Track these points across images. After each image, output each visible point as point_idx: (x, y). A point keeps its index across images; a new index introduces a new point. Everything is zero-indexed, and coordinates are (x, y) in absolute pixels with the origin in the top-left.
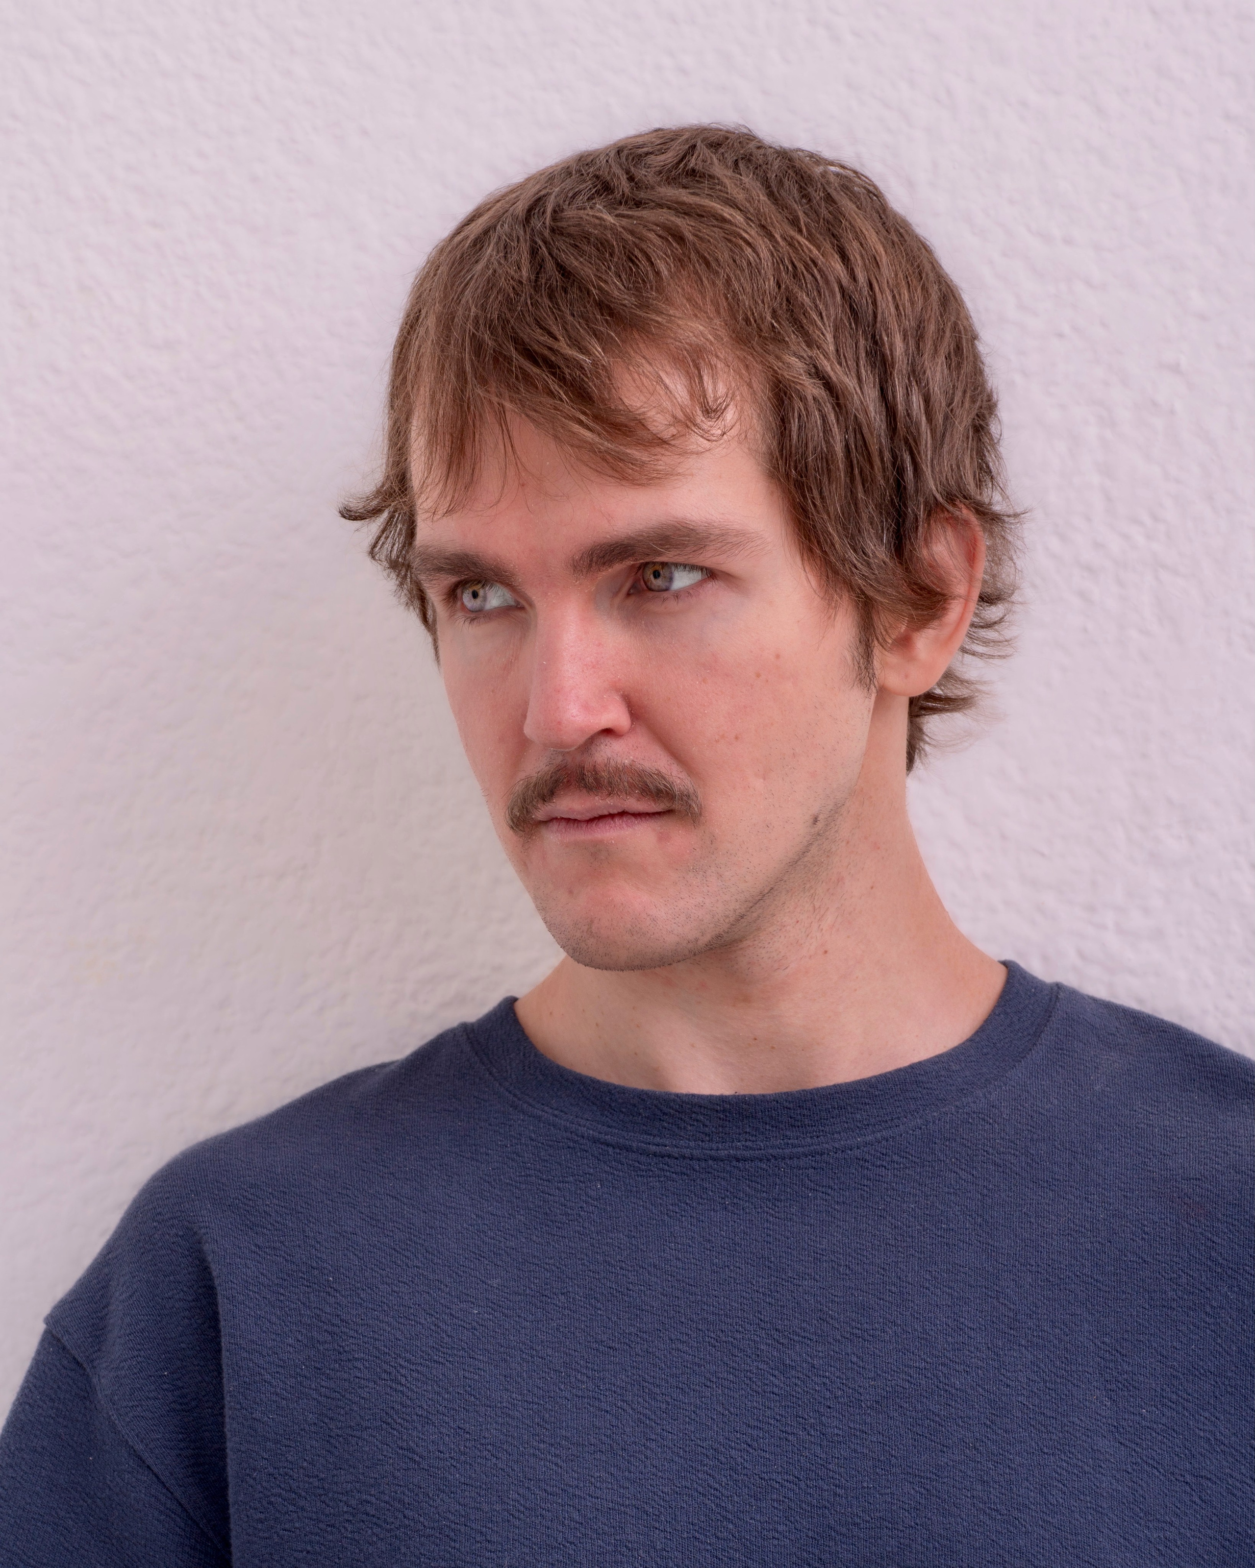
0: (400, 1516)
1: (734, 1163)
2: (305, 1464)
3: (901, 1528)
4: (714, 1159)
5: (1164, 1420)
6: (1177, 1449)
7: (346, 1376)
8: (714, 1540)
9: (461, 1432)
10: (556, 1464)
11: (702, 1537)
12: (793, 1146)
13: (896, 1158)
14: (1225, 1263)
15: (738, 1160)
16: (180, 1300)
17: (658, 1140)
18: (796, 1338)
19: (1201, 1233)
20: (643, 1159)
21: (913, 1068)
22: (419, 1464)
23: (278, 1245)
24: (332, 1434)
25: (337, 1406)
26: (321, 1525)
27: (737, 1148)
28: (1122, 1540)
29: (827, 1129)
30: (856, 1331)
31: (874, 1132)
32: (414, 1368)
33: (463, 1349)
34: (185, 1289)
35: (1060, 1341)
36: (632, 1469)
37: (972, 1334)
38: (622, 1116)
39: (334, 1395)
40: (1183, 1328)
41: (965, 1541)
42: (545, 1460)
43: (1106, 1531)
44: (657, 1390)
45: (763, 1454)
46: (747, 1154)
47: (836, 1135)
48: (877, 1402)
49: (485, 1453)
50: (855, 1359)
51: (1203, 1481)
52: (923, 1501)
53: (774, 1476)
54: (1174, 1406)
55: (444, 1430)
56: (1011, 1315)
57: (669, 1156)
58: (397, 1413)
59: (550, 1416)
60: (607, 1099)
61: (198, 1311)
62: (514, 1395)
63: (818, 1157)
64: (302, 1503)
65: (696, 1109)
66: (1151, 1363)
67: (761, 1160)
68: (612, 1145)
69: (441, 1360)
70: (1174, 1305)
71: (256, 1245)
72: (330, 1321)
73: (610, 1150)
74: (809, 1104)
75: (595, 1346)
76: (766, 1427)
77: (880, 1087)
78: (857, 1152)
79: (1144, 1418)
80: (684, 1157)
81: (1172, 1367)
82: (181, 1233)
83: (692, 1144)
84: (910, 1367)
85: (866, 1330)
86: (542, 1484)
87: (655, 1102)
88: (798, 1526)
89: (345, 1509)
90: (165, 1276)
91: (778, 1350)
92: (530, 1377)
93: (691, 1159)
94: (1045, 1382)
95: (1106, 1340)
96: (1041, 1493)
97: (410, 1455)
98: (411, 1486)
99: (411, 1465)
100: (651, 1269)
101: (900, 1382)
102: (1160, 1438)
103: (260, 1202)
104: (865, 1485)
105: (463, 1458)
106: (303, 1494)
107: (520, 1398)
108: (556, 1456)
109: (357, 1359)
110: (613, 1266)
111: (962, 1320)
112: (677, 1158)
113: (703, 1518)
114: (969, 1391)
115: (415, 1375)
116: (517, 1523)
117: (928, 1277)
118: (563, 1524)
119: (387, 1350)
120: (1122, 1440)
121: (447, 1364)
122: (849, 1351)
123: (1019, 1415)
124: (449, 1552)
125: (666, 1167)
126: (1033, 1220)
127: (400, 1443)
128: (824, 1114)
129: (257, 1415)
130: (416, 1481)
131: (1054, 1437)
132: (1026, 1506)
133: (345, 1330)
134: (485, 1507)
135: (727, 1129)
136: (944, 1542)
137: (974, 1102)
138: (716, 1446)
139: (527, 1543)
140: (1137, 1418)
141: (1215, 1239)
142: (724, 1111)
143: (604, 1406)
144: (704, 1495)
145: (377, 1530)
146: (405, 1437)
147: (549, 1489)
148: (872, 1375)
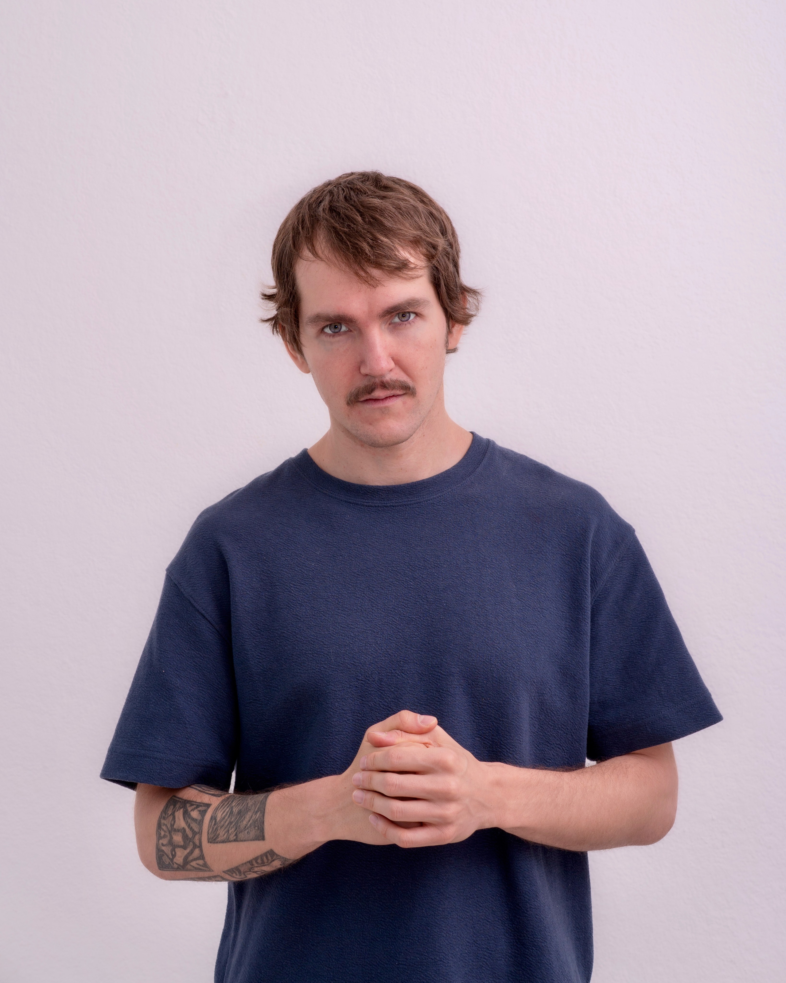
0: (295, 637)
1: (392, 507)
2: (263, 621)
3: (453, 631)
4: (385, 506)
5: (531, 591)
6: (535, 600)
7: (274, 591)
8: (396, 639)
9: (313, 608)
10: (344, 617)
11: (392, 639)
12: (411, 501)
13: (443, 502)
14: (547, 537)
15: (393, 507)
16: (214, 565)
17: (367, 501)
18: (417, 568)
19: (540, 528)
20: (362, 507)
21: (447, 472)
22: (300, 620)
23: (246, 546)
24: (271, 610)
25: (272, 601)
26: (269, 640)
27: (393, 503)
28: (521, 632)
29: (421, 494)
30: (435, 564)
31: (436, 494)
32: (295, 587)
33: (311, 578)
34: (216, 562)
35: (499, 566)
36: (369, 617)
37: (472, 564)
38: (354, 494)
39: (270, 598)
40: (536, 560)
41: (473, 635)
42: (341, 616)
43: (516, 630)
44: (374, 589)
45: (409, 609)
46: (396, 504)
47: (424, 496)
48: (444, 589)
49: (321, 615)
50: (436, 574)
51: (543, 610)
52: (460, 622)
53: (413, 616)
54: (534, 586)
55: (307, 608)
56: (483, 556)
57: (371, 506)
58: (291, 602)
59: (341, 600)
60: (349, 488)
61: (220, 568)
62: (328, 594)
63: (419, 504)
64: (262, 633)
65: (379, 491)
66: (526, 572)
67: (401, 506)
68: (351, 503)
69: (304, 583)
70: (532, 552)
71: (239, 547)
72: (266, 572)
73: (351, 505)
74: (415, 487)
75: (353, 574)
76: (409, 600)
77: (437, 479)
78: (431, 501)
79: (525, 591)
80: (376, 507)
81: (533, 573)
82: (213, 543)
83: (378, 502)
84: (453, 576)
85: (438, 564)
86: (341, 624)
87: (365, 489)
88: (421, 633)
89: (276, 635)
90: (208, 557)
91: (412, 572)
92: (333, 587)
93: (378, 507)
94: (495, 580)
95: (513, 565)
96: (496, 618)
97: (297, 617)
98: (298, 627)
99: (297, 620)
100: (369, 546)
101: (451, 582)
102: (530, 597)
103: (238, 531)
104: (441, 617)
105: (314, 617)
106: (263, 630)
107: (330, 594)
108: (344, 614)
109: (277, 585)
110: (356, 545)
111: (468, 559)
112: (373, 507)
113: (392, 632)
114: (473, 584)
115: (296, 589)
116: (334, 638)
117: (457, 544)
118: (348, 638)
119: (286, 581)
120: (519, 599)
121: (306, 584)
122: (434, 572)
123: (488, 592)
124: (312, 648)
125: (370, 510)
126: (488, 523)
127: (293, 613)
128: (420, 490)
129: (246, 605)
130: (299, 625)
131: (499, 599)
132: (491, 623)
133: (272, 575)
134: (323, 633)
135: (389, 497)
136: (467, 636)
137: (467, 482)
138: (394, 607)
139: (337, 644)
140: (523, 591)
141: (544, 529)
142: (388, 491)
143: (358, 596)
144: (392, 624)
145: (288, 642)
146: (295, 611)
147: (343, 626)
148: (441, 580)
